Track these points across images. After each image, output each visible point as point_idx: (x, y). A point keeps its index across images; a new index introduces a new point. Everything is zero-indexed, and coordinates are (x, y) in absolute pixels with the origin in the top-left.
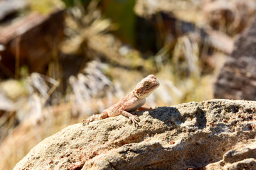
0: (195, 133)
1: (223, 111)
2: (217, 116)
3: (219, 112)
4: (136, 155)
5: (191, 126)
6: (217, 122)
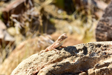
3: (93, 47)
4: (59, 67)
5: (81, 54)
6: (92, 52)
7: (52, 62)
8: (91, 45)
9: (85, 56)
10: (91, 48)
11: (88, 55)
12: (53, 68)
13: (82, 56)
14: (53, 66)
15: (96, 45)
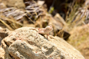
0: (43, 55)
1: (58, 55)
2: (55, 55)
3: (57, 54)
4: (24, 47)
5: (44, 52)
6: (53, 57)
7: (28, 41)
8: (57, 52)
9: (45, 55)
10: (55, 54)
11: (48, 57)
12: (20, 44)
13: (43, 54)
14: (21, 44)
15: (61, 55)
